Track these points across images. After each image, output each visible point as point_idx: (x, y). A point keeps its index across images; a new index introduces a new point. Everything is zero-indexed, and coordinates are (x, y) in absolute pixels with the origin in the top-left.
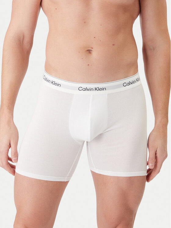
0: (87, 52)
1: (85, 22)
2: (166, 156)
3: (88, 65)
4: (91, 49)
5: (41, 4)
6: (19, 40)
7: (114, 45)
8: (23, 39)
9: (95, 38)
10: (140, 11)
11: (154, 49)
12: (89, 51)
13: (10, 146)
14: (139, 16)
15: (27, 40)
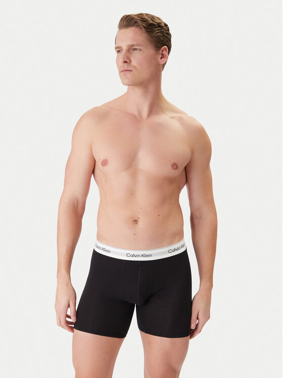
2: (209, 317)
5: (93, 172)
6: (74, 206)
7: (159, 215)
8: (77, 205)
10: (187, 181)
12: (136, 221)
13: (69, 306)
14: (185, 186)
15: (80, 205)
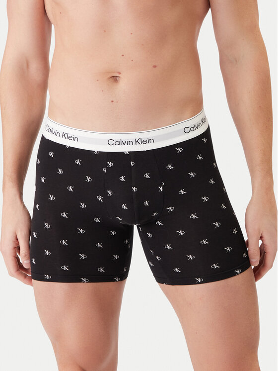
0: (111, 79)
1: (105, 31)
3: (112, 101)
4: (117, 75)
9: (123, 56)
11: (236, 61)
